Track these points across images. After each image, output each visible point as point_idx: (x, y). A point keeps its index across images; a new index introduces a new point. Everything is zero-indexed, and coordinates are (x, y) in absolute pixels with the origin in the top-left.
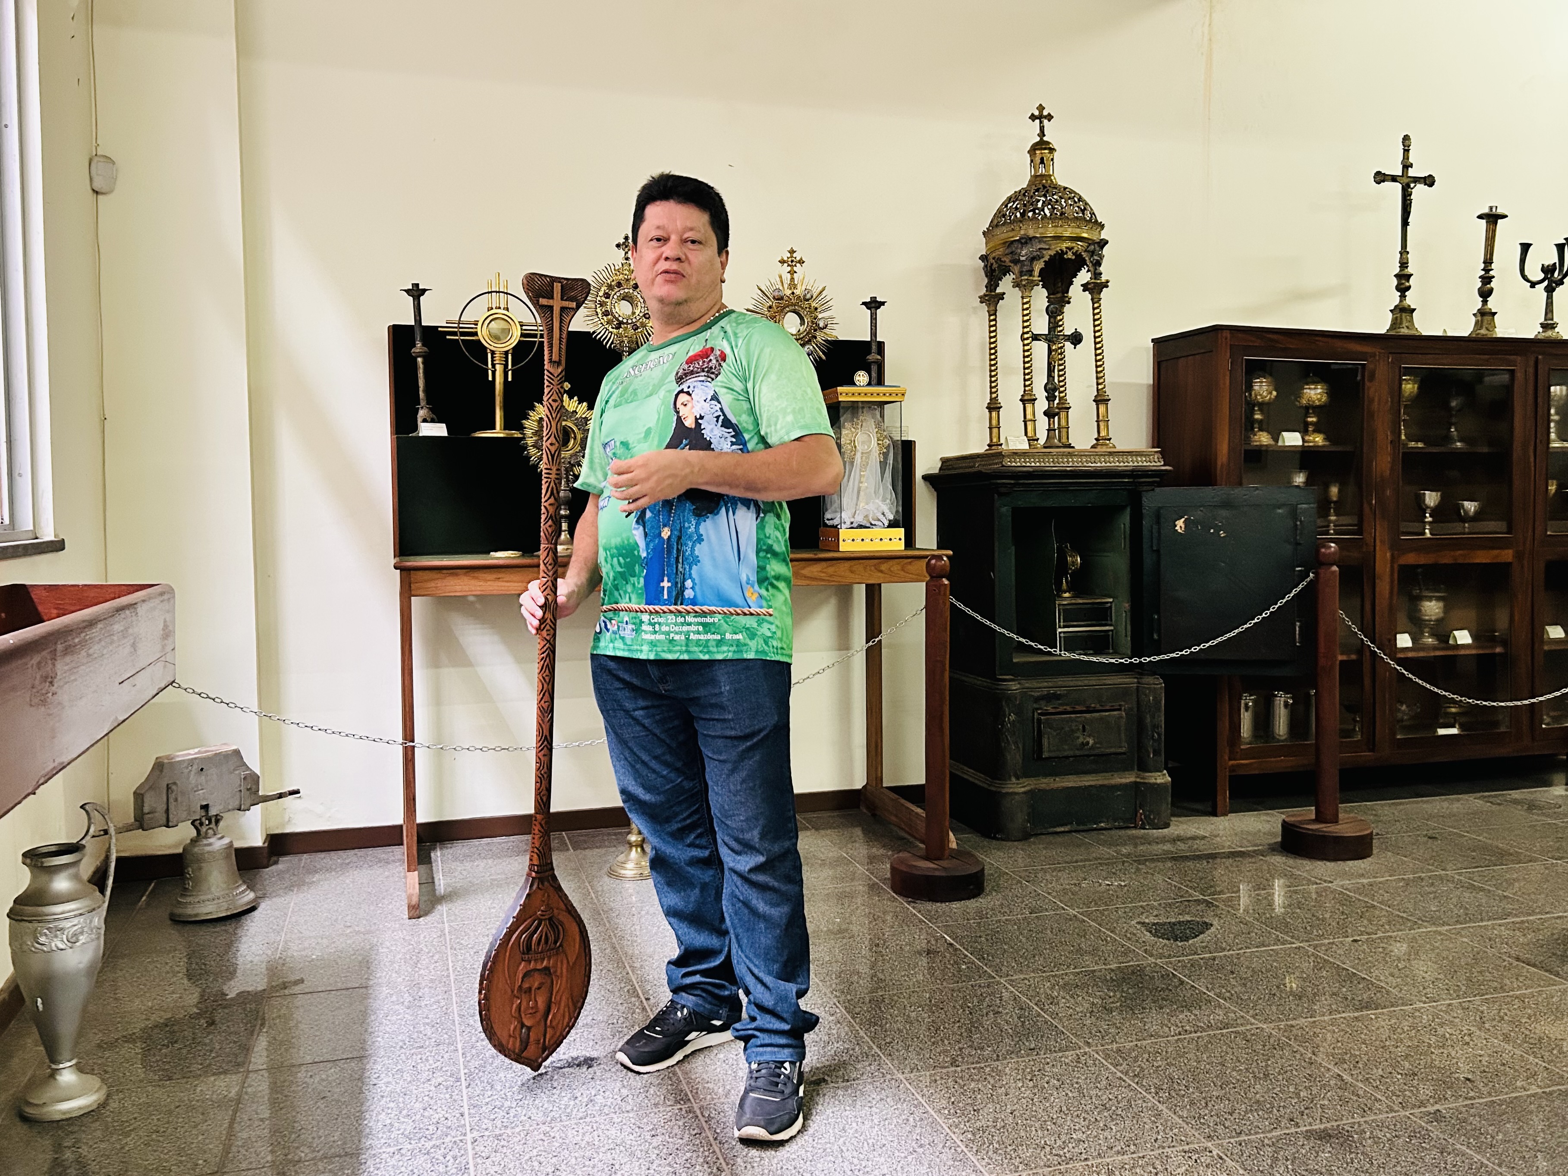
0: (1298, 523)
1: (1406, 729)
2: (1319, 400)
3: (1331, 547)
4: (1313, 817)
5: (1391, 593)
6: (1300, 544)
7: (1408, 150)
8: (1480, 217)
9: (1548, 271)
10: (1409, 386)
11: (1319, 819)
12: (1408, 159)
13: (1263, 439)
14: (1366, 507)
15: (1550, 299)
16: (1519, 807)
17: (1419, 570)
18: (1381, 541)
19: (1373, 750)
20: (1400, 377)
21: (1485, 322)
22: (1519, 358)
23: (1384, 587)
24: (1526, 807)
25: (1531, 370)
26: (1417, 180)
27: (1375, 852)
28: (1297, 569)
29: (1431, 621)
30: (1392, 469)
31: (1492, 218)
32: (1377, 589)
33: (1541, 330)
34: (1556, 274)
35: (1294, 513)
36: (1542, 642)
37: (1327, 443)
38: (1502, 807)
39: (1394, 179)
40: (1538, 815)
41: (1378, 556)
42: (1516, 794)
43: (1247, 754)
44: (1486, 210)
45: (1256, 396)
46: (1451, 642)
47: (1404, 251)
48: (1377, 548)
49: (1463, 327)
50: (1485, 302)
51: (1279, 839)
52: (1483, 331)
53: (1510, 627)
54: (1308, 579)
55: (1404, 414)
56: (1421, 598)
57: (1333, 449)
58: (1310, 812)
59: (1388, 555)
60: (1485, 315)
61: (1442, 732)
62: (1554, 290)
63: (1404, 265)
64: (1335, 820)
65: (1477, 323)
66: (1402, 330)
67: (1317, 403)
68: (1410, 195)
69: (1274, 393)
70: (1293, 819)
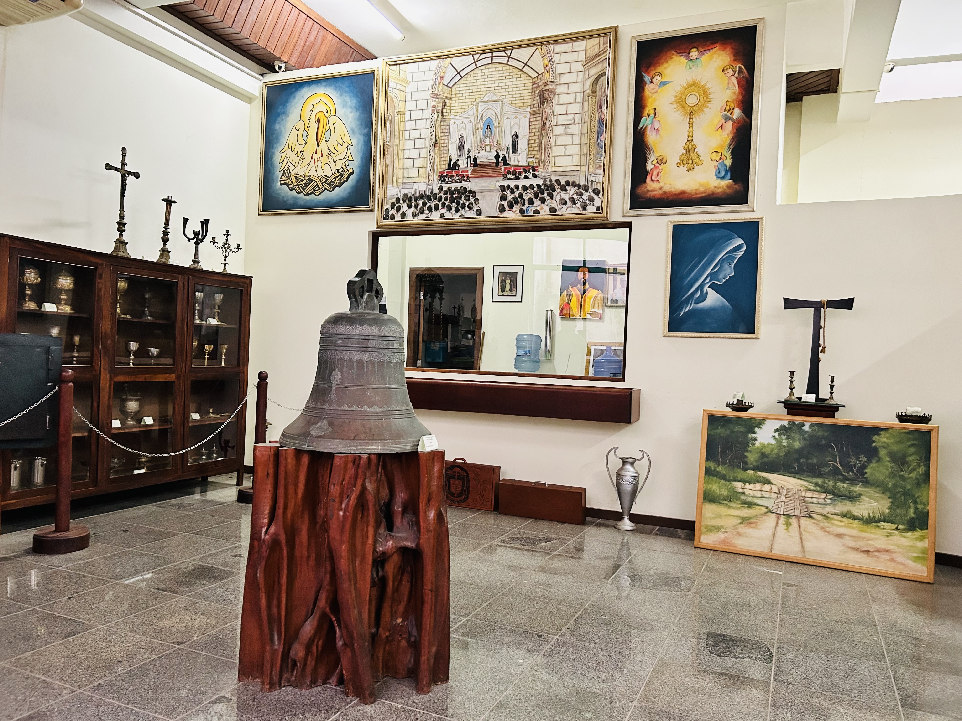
0: (50, 357)
1: (116, 472)
2: (68, 286)
3: (69, 372)
4: (54, 529)
5: (109, 398)
6: (51, 370)
7: (125, 156)
8: (163, 200)
9: (196, 234)
10: (123, 284)
11: (56, 531)
12: (125, 160)
13: (30, 306)
14: (96, 350)
15: (197, 248)
16: (174, 508)
17: (126, 385)
18: (105, 369)
19: (96, 486)
20: (117, 279)
21: (165, 256)
22: (180, 276)
23: (105, 394)
24: (177, 507)
25: (186, 283)
26: (130, 173)
27: (90, 544)
28: (49, 384)
29: (132, 412)
30: (111, 330)
31: (169, 202)
32: (101, 394)
33: (192, 263)
34: (200, 236)
35: (48, 351)
36: (188, 422)
37: (72, 312)
38: (165, 509)
39: (117, 169)
40: (182, 511)
41: (102, 377)
42: (173, 501)
43: (14, 497)
44: (166, 197)
45: (27, 280)
46: (143, 423)
47: (122, 210)
48: (102, 373)
49: (153, 256)
50: (165, 245)
51: (32, 546)
52: (163, 260)
53: (173, 414)
54: (55, 390)
55: (120, 299)
56: (127, 400)
57: (76, 315)
58: (52, 527)
59: (108, 376)
60: (165, 252)
61: (136, 472)
62: (199, 244)
63: (122, 217)
64: (67, 530)
65: (161, 255)
66: (120, 253)
67: (67, 288)
68: (126, 180)
69: (39, 279)
70: (40, 532)
